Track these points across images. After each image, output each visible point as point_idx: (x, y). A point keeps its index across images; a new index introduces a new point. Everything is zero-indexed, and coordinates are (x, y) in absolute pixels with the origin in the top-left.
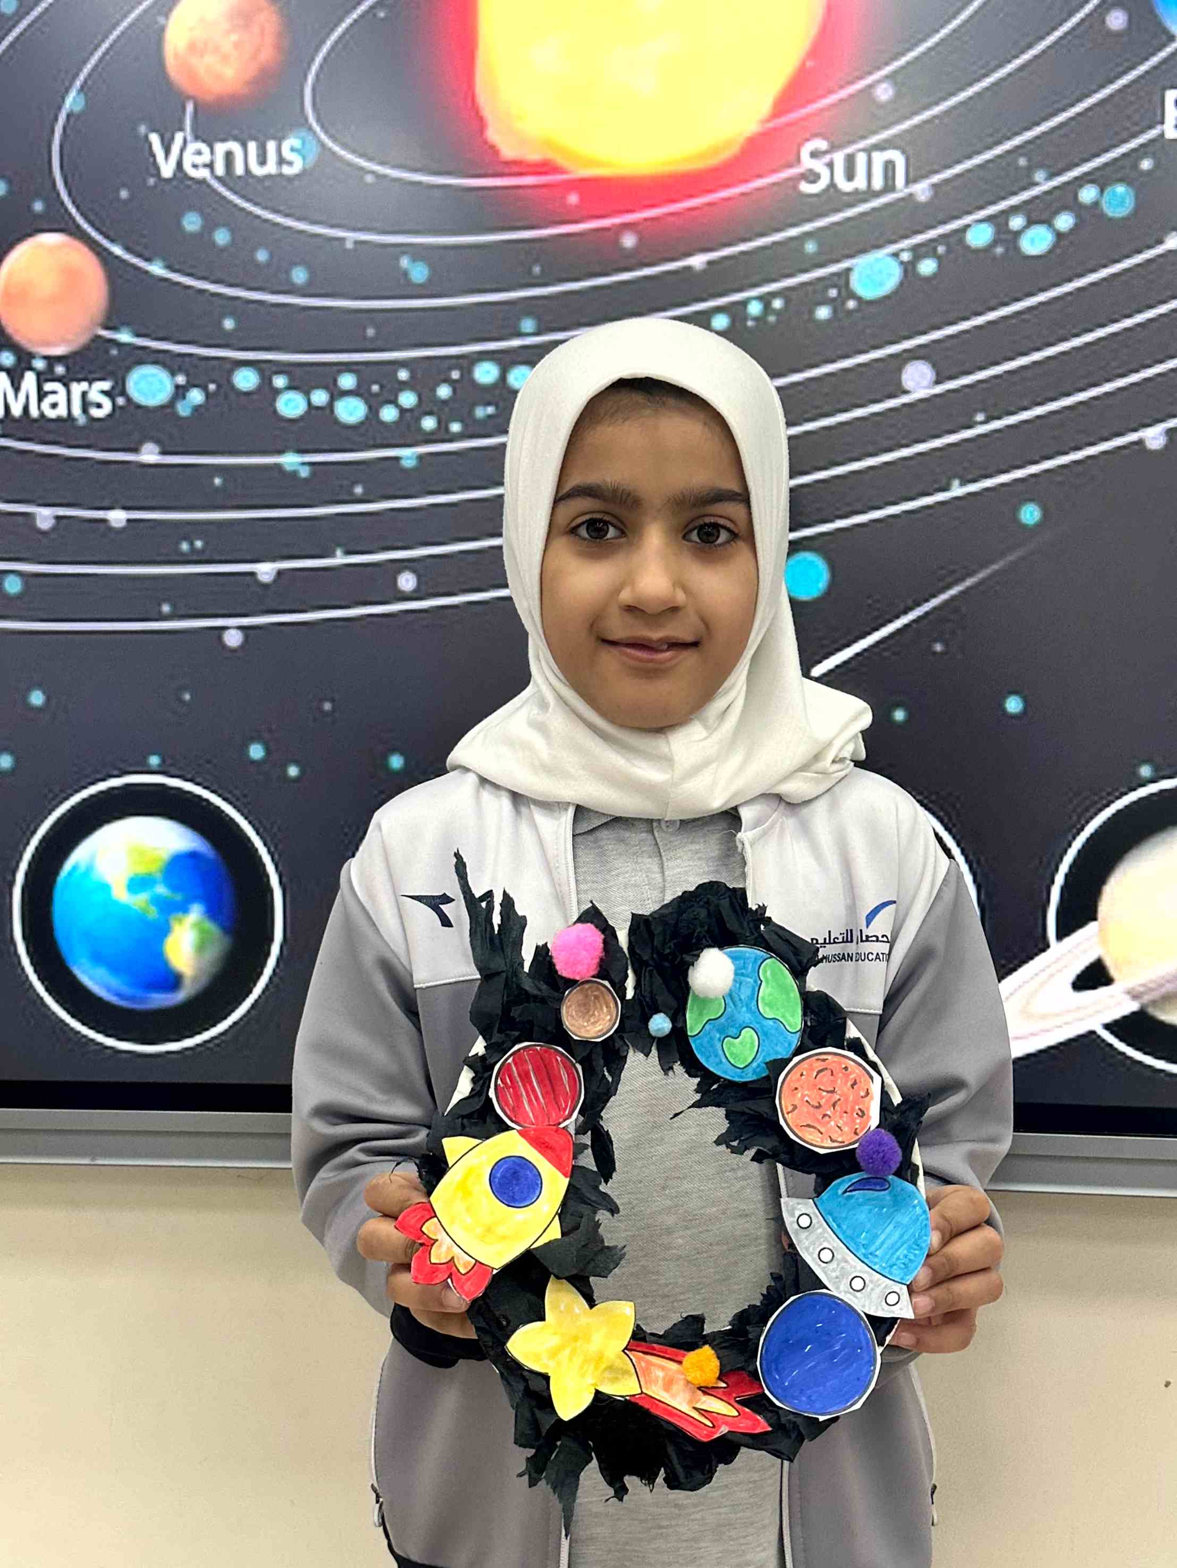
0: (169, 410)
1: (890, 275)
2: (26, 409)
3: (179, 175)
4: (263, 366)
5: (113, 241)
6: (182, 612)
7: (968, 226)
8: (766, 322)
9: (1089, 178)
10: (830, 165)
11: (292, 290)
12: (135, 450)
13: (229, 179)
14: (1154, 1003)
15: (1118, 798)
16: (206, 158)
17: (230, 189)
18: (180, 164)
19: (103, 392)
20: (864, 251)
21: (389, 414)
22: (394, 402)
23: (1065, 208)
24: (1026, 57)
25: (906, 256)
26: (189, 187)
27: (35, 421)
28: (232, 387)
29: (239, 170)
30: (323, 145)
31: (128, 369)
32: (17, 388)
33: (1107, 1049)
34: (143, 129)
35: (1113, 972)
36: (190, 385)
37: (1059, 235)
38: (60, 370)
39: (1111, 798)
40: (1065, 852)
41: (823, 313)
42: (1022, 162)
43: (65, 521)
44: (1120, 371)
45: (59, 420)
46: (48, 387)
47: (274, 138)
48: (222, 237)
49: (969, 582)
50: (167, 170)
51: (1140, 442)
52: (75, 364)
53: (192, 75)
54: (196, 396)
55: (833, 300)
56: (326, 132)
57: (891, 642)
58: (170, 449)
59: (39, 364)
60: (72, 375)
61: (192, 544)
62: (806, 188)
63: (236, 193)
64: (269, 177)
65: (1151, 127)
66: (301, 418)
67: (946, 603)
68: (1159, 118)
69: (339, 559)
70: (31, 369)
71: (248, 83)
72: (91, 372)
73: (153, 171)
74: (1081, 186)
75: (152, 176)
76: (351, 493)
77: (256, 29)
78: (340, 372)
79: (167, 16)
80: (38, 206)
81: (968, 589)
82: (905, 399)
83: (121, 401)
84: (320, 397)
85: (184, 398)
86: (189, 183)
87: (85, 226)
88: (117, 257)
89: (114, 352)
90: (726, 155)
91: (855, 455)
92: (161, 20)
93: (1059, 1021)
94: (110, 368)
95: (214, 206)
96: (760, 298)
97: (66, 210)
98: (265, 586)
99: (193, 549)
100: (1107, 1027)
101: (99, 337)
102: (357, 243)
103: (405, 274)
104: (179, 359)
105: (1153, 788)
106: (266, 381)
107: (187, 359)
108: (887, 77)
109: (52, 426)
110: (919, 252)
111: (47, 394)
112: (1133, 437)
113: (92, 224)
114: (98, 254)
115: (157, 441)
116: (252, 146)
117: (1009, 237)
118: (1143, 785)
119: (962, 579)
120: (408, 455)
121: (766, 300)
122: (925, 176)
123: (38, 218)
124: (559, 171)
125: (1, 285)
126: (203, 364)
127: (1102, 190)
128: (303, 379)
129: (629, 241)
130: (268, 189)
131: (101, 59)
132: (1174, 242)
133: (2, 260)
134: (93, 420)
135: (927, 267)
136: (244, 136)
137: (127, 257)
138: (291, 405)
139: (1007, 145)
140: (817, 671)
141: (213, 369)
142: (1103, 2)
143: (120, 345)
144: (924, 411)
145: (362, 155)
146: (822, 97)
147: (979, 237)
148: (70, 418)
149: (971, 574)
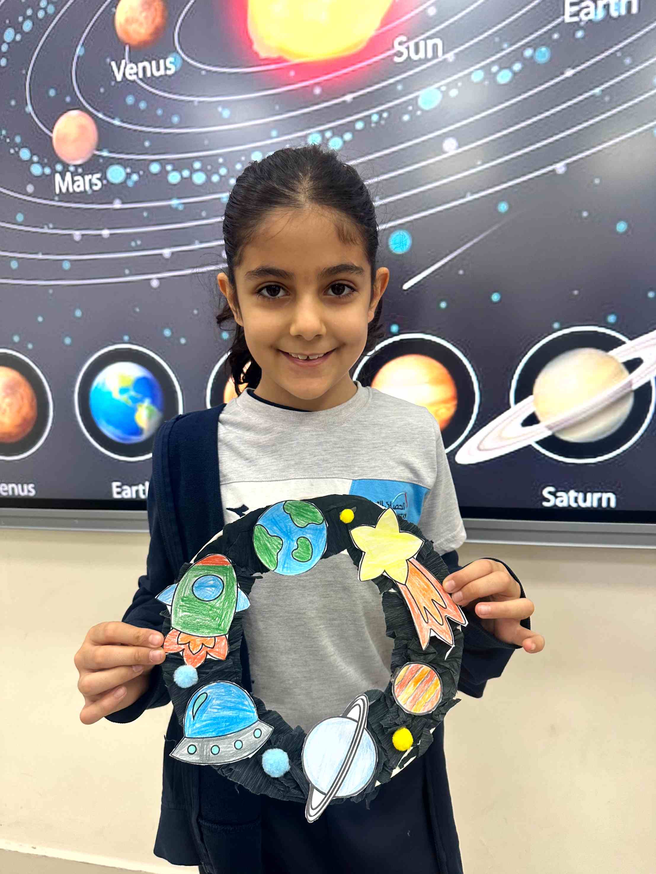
0: (124, 185)
1: (436, 98)
2: (68, 189)
3: (124, 79)
4: (162, 161)
5: (98, 111)
6: (133, 273)
7: (472, 72)
8: (380, 124)
9: (529, 44)
10: (408, 48)
11: (172, 126)
12: (111, 203)
13: (144, 79)
14: (559, 431)
15: (544, 338)
16: (135, 70)
17: (145, 83)
18: (124, 74)
19: (98, 179)
20: (424, 87)
21: (215, 178)
22: (217, 173)
23: (517, 60)
25: (443, 89)
26: (128, 84)
27: (71, 194)
28: (150, 172)
29: (149, 74)
30: (183, 60)
31: (107, 168)
32: (63, 180)
33: (537, 452)
34: (108, 60)
35: (540, 418)
36: (133, 172)
37: (515, 74)
38: (80, 170)
39: (539, 339)
40: (518, 364)
41: (406, 118)
42: (497, 39)
43: (85, 236)
44: (544, 137)
45: (81, 192)
46: (76, 178)
47: (162, 58)
49: (475, 240)
50: (119, 78)
51: (553, 171)
52: (86, 167)
53: (127, 33)
54: (135, 177)
55: (411, 111)
56: (185, 53)
57: (439, 271)
58: (126, 201)
59: (72, 169)
60: (85, 173)
61: (136, 243)
62: (397, 59)
63: (148, 85)
64: (161, 76)
65: (558, 18)
66: (179, 183)
67: (464, 252)
68: (562, 13)
69: (197, 246)
70: (68, 171)
71: (151, 35)
72: (92, 170)
73: (114, 79)
74: (524, 49)
75: (113, 80)
76: (200, 215)
77: (153, 9)
78: (193, 161)
79: (116, 7)
80: (68, 99)
81: (475, 244)
82: (444, 156)
83: (105, 182)
84: (186, 173)
85: (130, 178)
86: (128, 82)
87: (87, 106)
88: (101, 119)
90: (361, 47)
91: (422, 183)
92: (113, 9)
93: (515, 440)
94: (100, 168)
95: (139, 91)
96: (377, 113)
97: (79, 100)
98: (167, 260)
99: (136, 245)
100: (538, 443)
101: (94, 155)
102: (199, 102)
103: (221, 114)
104: (127, 162)
105: (560, 333)
106: (163, 168)
107: (130, 161)
108: (433, 4)
109: (78, 195)
110: (450, 86)
111: (75, 181)
112: (550, 168)
113: (90, 105)
114: (93, 118)
115: (121, 198)
116: (154, 63)
117: (491, 76)
118: (555, 332)
119: (471, 240)
121: (380, 113)
122: (452, 50)
123: (68, 104)
124: (285, 61)
125: (54, 135)
126: (136, 162)
127: (535, 50)
128: (178, 166)
129: (317, 91)
130: (161, 81)
131: (90, 30)
132: (569, 73)
133: (54, 124)
134: (94, 191)
135: (453, 93)
136: (150, 59)
137: (104, 118)
138: (174, 178)
139: (490, 32)
140: (406, 286)
141: (142, 164)
143: (103, 157)
144: (453, 161)
145: (200, 62)
146: (403, 16)
147: (478, 76)
148: (85, 191)
149: (476, 236)
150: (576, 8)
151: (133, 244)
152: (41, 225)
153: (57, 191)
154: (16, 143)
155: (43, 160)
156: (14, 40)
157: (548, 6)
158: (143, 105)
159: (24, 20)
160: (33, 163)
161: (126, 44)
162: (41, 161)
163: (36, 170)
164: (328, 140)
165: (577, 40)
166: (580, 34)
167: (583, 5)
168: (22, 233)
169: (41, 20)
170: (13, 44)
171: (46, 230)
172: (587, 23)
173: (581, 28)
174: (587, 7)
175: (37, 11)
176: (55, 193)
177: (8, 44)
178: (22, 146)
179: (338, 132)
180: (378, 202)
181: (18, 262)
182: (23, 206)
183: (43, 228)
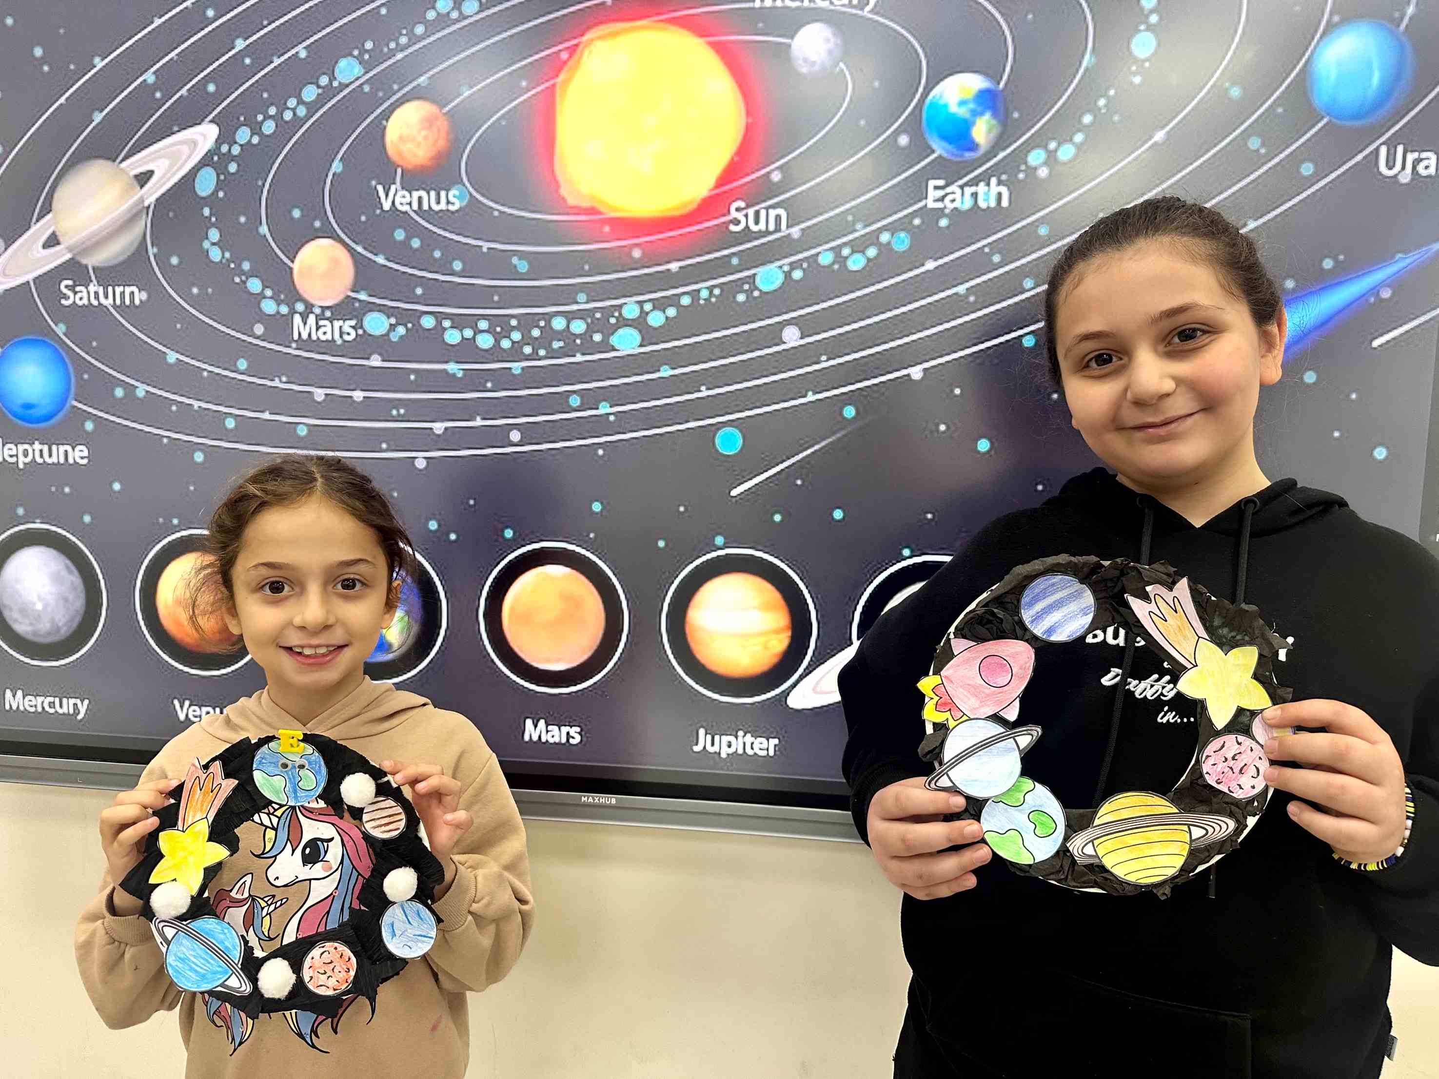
0: (386, 337)
1: (777, 279)
2: (310, 335)
3: (393, 209)
4: (437, 314)
5: (356, 243)
6: (392, 448)
7: (820, 253)
8: (710, 302)
9: (886, 228)
10: (746, 216)
11: (453, 274)
12: (368, 358)
13: (420, 211)
15: (892, 566)
16: (408, 200)
17: (421, 217)
18: (393, 203)
19: (351, 326)
20: (763, 264)
21: (506, 344)
22: (509, 337)
23: (872, 244)
24: (854, 160)
25: (786, 268)
26: (398, 215)
27: (315, 341)
28: (421, 326)
29: (425, 207)
30: (471, 195)
31: (364, 314)
32: (305, 323)
34: (374, 183)
36: (398, 324)
37: (869, 260)
38: (328, 314)
39: (886, 567)
40: (863, 593)
41: (741, 298)
42: (850, 218)
43: (330, 396)
44: (900, 335)
45: (327, 341)
46: (321, 323)
47: (444, 190)
49: (817, 447)
50: (387, 206)
51: (909, 375)
52: (336, 310)
53: (400, 154)
54: (401, 330)
55: (747, 291)
56: (473, 187)
57: (774, 478)
58: (387, 359)
60: (334, 317)
61: (398, 411)
62: (733, 228)
63: (424, 219)
64: (441, 211)
65: (920, 201)
66: (458, 344)
67: (804, 458)
68: (925, 196)
69: (479, 422)
70: (312, 312)
71: (432, 158)
72: (345, 315)
73: (379, 206)
74: (881, 233)
75: (379, 209)
76: (485, 386)
77: (435, 129)
78: (479, 320)
79: (387, 121)
80: (317, 224)
81: (816, 451)
82: (784, 347)
83: (360, 332)
84: (468, 333)
85: (394, 330)
86: (399, 213)
87: (343, 236)
88: (359, 253)
90: (689, 208)
91: (756, 376)
92: (384, 122)
94: (355, 313)
95: (412, 226)
96: (707, 288)
97: (333, 227)
98: (438, 435)
99: (399, 415)
101: (349, 296)
102: (489, 249)
103: (516, 267)
104: (392, 310)
105: (911, 561)
106: (439, 323)
107: (396, 310)
108: (777, 168)
110: (793, 266)
111: (321, 326)
112: (904, 372)
113: (347, 235)
114: (349, 251)
115: (380, 354)
116: (433, 194)
117: (842, 259)
118: (905, 559)
119: (812, 446)
120: (516, 367)
121: (711, 289)
122: (798, 224)
123: (316, 230)
124: (599, 213)
125: (296, 266)
126: (404, 312)
127: (892, 235)
128: (459, 323)
129: (637, 253)
130: (441, 217)
131: (352, 143)
132: (930, 265)
133: (297, 253)
134: (345, 341)
135: (797, 275)
136: (428, 188)
137: (364, 253)
138: (453, 337)
139: (842, 209)
140: (734, 493)
141: (410, 315)
142: (896, 130)
143: (360, 301)
144: (793, 354)
145: (492, 200)
146: (742, 178)
147: (826, 259)
148: (333, 340)
149: (817, 443)
150: (940, 193)
151: (394, 412)
152: (271, 377)
153: (296, 337)
154: (243, 270)
155: (279, 296)
156: (249, 142)
157: (909, 188)
158: (416, 243)
159: (264, 119)
160: (265, 297)
161: (398, 166)
162: (276, 296)
163: (269, 307)
164: (647, 313)
165: (940, 228)
166: (944, 223)
167: (949, 190)
168: (244, 384)
169: (286, 122)
170: (246, 147)
171: (276, 383)
172: (952, 211)
173: (947, 216)
174: (953, 193)
175: (283, 111)
176: (293, 338)
177: (241, 145)
178: (252, 274)
179: (660, 305)
180: (704, 393)
181: (235, 420)
182: (247, 350)
183: (272, 380)
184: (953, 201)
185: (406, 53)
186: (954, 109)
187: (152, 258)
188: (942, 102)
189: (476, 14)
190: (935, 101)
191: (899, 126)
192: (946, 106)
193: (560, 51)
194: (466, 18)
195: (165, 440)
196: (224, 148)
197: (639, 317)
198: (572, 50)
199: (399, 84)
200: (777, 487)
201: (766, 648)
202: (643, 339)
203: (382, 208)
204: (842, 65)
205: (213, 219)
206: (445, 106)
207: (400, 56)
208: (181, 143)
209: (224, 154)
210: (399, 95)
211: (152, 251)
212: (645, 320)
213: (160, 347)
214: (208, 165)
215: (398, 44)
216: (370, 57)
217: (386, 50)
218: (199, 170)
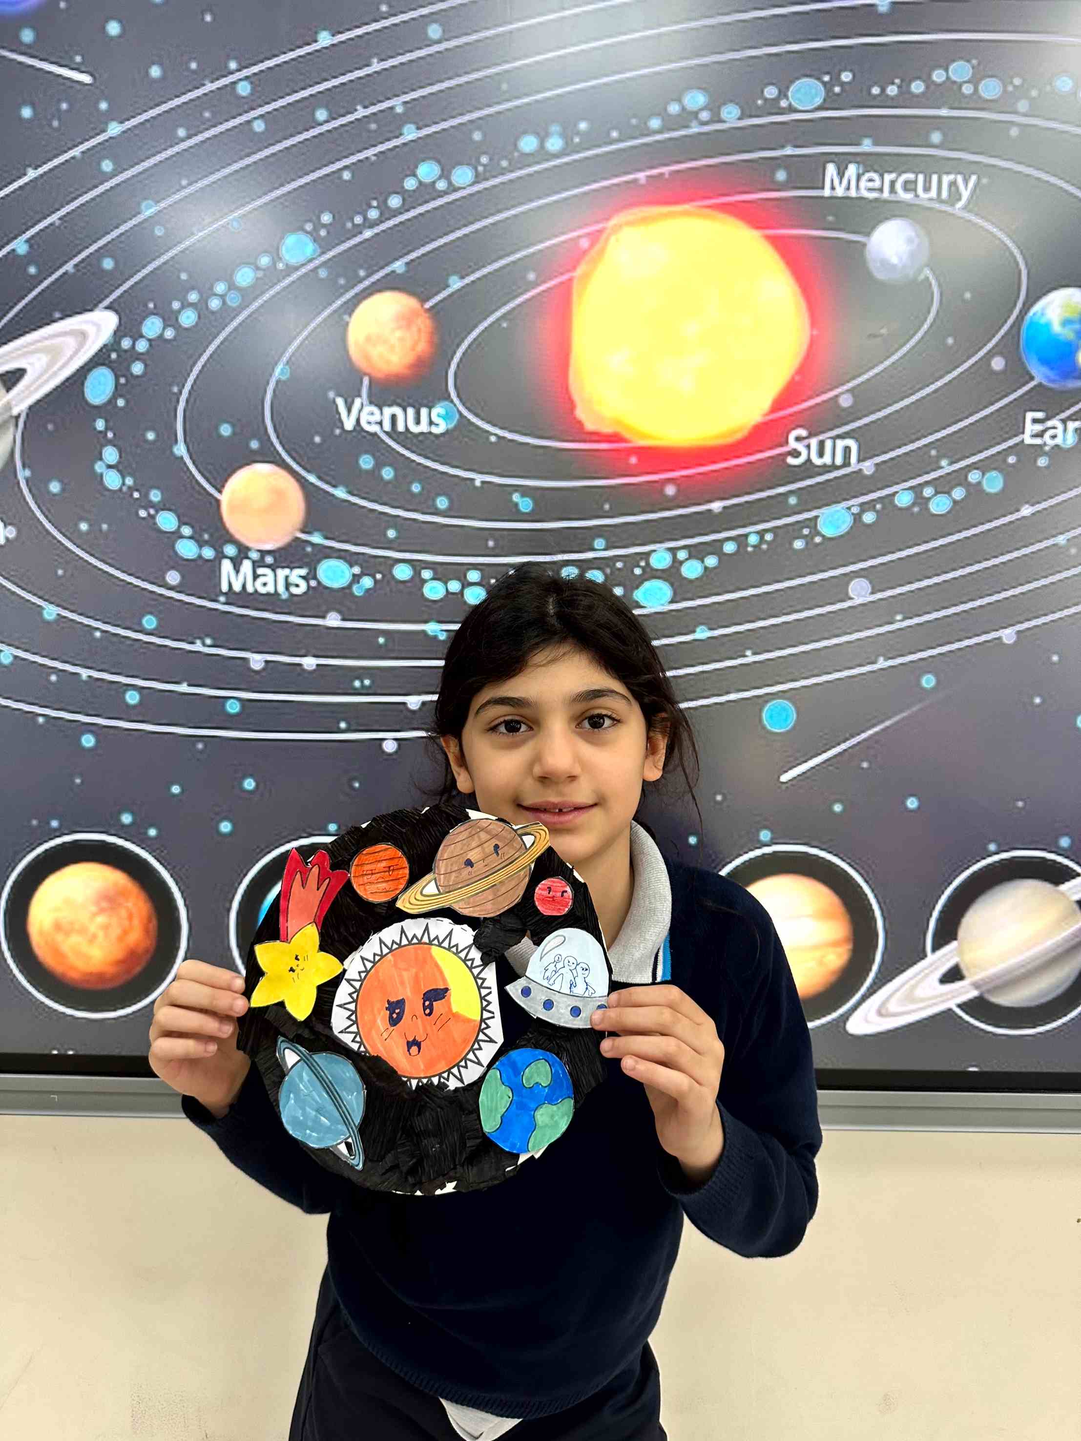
0: (347, 591)
1: (844, 522)
2: (244, 586)
3: (358, 428)
4: (415, 563)
5: (309, 471)
6: (353, 728)
7: (897, 492)
8: (759, 549)
9: (977, 466)
10: (808, 447)
11: (437, 513)
12: (323, 617)
13: (393, 433)
14: (989, 991)
15: (974, 864)
16: (377, 417)
17: (394, 440)
18: (358, 421)
19: (300, 576)
20: (826, 505)
23: (959, 485)
24: (939, 384)
25: (855, 510)
26: (365, 437)
27: (251, 594)
28: (393, 577)
29: (401, 428)
30: (460, 414)
31: (319, 561)
32: (237, 571)
33: (958, 1019)
34: (331, 395)
35: (965, 972)
36: (363, 574)
37: (955, 502)
38: (269, 560)
39: (970, 864)
40: (940, 897)
41: (798, 544)
42: (933, 453)
43: (272, 664)
44: (989, 592)
45: (268, 595)
46: (260, 571)
47: (426, 407)
48: (388, 473)
49: (888, 723)
50: (349, 425)
51: (999, 638)
52: (280, 556)
53: (367, 358)
54: (367, 582)
55: (807, 536)
56: (464, 405)
57: (834, 760)
58: (349, 617)
60: (277, 564)
61: (362, 682)
62: (791, 461)
63: (398, 443)
64: (422, 433)
65: (1016, 436)
66: (441, 600)
67: (871, 737)
68: (1021, 430)
70: (248, 558)
71: (410, 366)
72: (291, 562)
73: (339, 424)
74: (970, 471)
75: (337, 427)
77: (414, 329)
78: (469, 569)
79: (350, 315)
80: (254, 445)
81: (887, 728)
82: (849, 604)
84: (454, 586)
85: (358, 582)
86: (365, 434)
87: (288, 460)
88: (312, 484)
89: (309, 549)
90: (739, 436)
91: (817, 639)
92: (346, 317)
93: (929, 1003)
94: (306, 560)
95: (383, 451)
96: (757, 533)
97: (275, 448)
98: (413, 712)
99: (363, 686)
100: (959, 1006)
101: (297, 539)
102: (483, 482)
103: (516, 505)
104: (356, 557)
105: (996, 858)
106: (417, 573)
107: (361, 556)
108: (848, 391)
109: (262, 598)
110: (864, 508)
111: (259, 576)
112: (994, 635)
113: (294, 459)
114: (297, 480)
115: (340, 612)
117: (923, 501)
118: (989, 856)
119: (882, 721)
121: (761, 534)
122: (870, 458)
123: (254, 452)
124: (624, 440)
125: (225, 498)
126: (372, 560)
127: (983, 474)
128: (442, 573)
129: (670, 490)
130: (421, 441)
131: (302, 342)
132: (1026, 511)
133: (226, 481)
134: (294, 595)
135: (869, 518)
136: (405, 404)
137: (319, 483)
138: (434, 591)
139: (924, 441)
140: (784, 778)
141: (380, 564)
142: (990, 351)
143: (313, 545)
144: (862, 612)
145: (488, 422)
146: (805, 401)
147: (904, 499)
148: (276, 593)
149: (889, 718)
150: (1039, 427)
152: (190, 639)
153: (225, 588)
154: (151, 502)
155: (201, 536)
156: (161, 337)
157: (1004, 419)
159: (183, 307)
160: (182, 537)
162: (197, 536)
163: (187, 549)
164: (681, 563)
165: (1039, 468)
167: (1049, 424)
168: (152, 647)
169: (213, 313)
170: (156, 343)
171: (198, 647)
172: (1053, 448)
173: (1046, 454)
174: (1054, 428)
175: (208, 297)
176: (220, 590)
177: (149, 340)
178: (162, 507)
179: (697, 553)
180: (750, 658)
181: (140, 694)
182: (157, 604)
183: (192, 643)
184: (1054, 437)
185: (377, 230)
186: (1057, 328)
187: (23, 485)
188: (1043, 321)
189: (470, 185)
190: (1036, 319)
191: (993, 348)
192: (1048, 325)
193: (579, 237)
194: (456, 189)
195: (41, 720)
196: (126, 343)
197: (671, 567)
198: (595, 237)
199: (367, 269)
200: (837, 771)
201: (821, 962)
202: (675, 593)
203: (342, 427)
204: (927, 272)
205: (110, 435)
206: (427, 299)
207: (368, 234)
208: (65, 334)
209: (126, 351)
210: (367, 283)
211: (23, 474)
212: (678, 570)
213: (34, 599)
214: (103, 364)
215: (365, 218)
216: (328, 233)
217: (349, 225)
218: (90, 370)
